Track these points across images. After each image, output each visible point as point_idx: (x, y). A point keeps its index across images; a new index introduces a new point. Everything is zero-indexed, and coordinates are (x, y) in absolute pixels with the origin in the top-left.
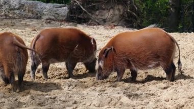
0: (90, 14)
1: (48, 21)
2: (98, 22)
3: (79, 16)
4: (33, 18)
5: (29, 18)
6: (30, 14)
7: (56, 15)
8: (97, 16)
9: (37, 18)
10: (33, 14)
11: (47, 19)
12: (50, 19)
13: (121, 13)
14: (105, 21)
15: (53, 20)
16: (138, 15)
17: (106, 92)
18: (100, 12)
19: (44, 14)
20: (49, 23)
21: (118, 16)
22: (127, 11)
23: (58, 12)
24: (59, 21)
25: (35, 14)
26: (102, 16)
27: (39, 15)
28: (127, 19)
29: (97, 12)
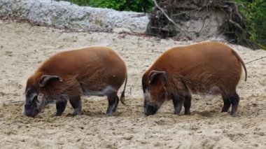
0: (179, 26)
1: (122, 35)
2: (189, 36)
3: (164, 29)
4: (102, 31)
5: (96, 31)
6: (98, 26)
7: (133, 28)
8: (188, 28)
9: (107, 32)
10: (101, 25)
11: (121, 33)
12: (125, 32)
13: (221, 24)
14: (198, 35)
15: (129, 34)
16: (244, 27)
17: (199, 131)
18: (192, 23)
19: (116, 26)
20: (124, 37)
21: (216, 29)
22: (228, 21)
23: (135, 23)
24: (136, 35)
25: (104, 26)
26: (194, 28)
27: (110, 27)
28: (228, 32)
29: (188, 23)
